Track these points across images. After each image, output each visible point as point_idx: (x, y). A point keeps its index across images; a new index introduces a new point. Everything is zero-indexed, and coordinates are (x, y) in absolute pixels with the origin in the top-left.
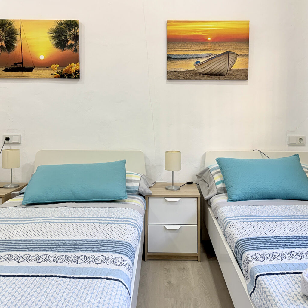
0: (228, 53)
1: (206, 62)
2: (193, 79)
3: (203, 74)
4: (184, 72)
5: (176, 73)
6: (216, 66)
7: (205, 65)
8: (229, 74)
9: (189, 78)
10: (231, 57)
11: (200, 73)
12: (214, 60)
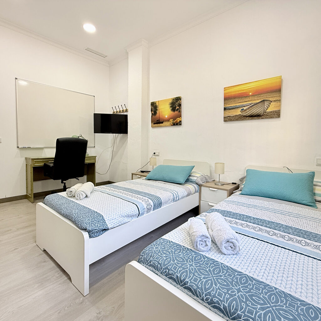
0: (264, 101)
1: (248, 108)
2: (240, 120)
3: (246, 117)
4: (234, 116)
5: (229, 118)
6: (255, 111)
7: (248, 111)
8: (264, 115)
9: (237, 120)
10: (266, 103)
11: (244, 116)
12: (254, 107)
